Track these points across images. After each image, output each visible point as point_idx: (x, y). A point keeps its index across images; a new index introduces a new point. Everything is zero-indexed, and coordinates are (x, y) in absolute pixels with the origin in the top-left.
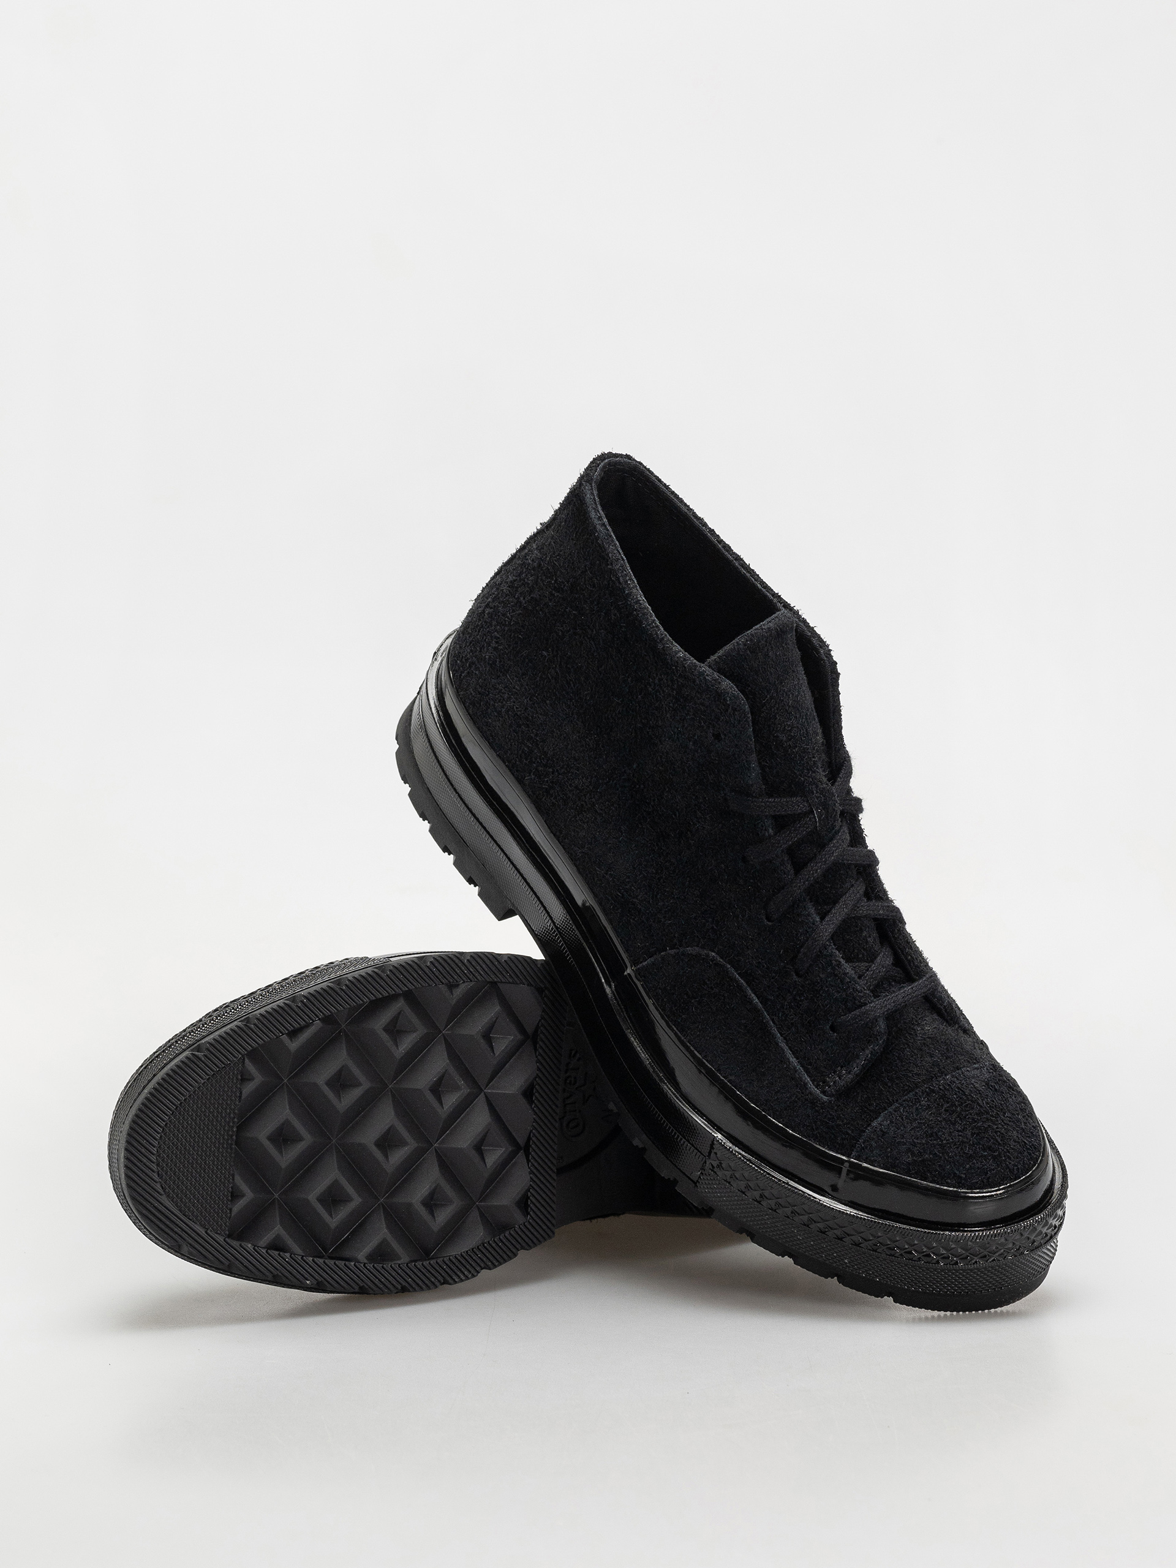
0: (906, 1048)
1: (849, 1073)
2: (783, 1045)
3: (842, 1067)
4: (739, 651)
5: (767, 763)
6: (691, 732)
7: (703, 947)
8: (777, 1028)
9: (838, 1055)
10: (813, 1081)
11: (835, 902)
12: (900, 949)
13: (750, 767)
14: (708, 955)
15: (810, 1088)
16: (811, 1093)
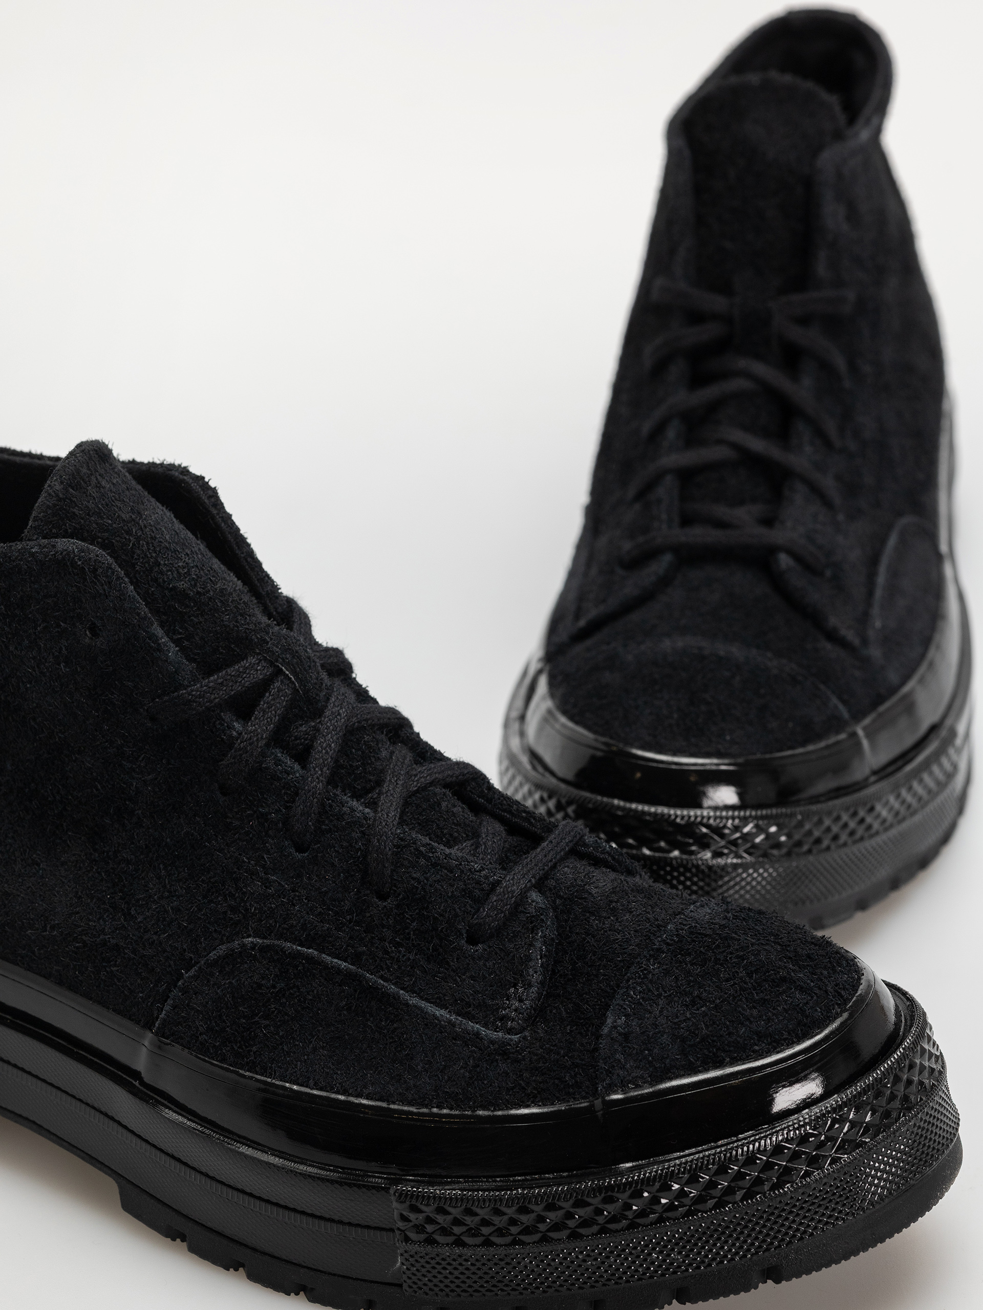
0: (589, 918)
1: (530, 985)
2: (414, 1001)
3: (515, 986)
4: (57, 495)
5: (180, 633)
6: (53, 651)
7: (230, 940)
8: (393, 984)
9: (500, 971)
10: (485, 1025)
11: (379, 783)
12: (505, 811)
13: (159, 644)
14: (243, 946)
15: (486, 1036)
16: (492, 1042)
